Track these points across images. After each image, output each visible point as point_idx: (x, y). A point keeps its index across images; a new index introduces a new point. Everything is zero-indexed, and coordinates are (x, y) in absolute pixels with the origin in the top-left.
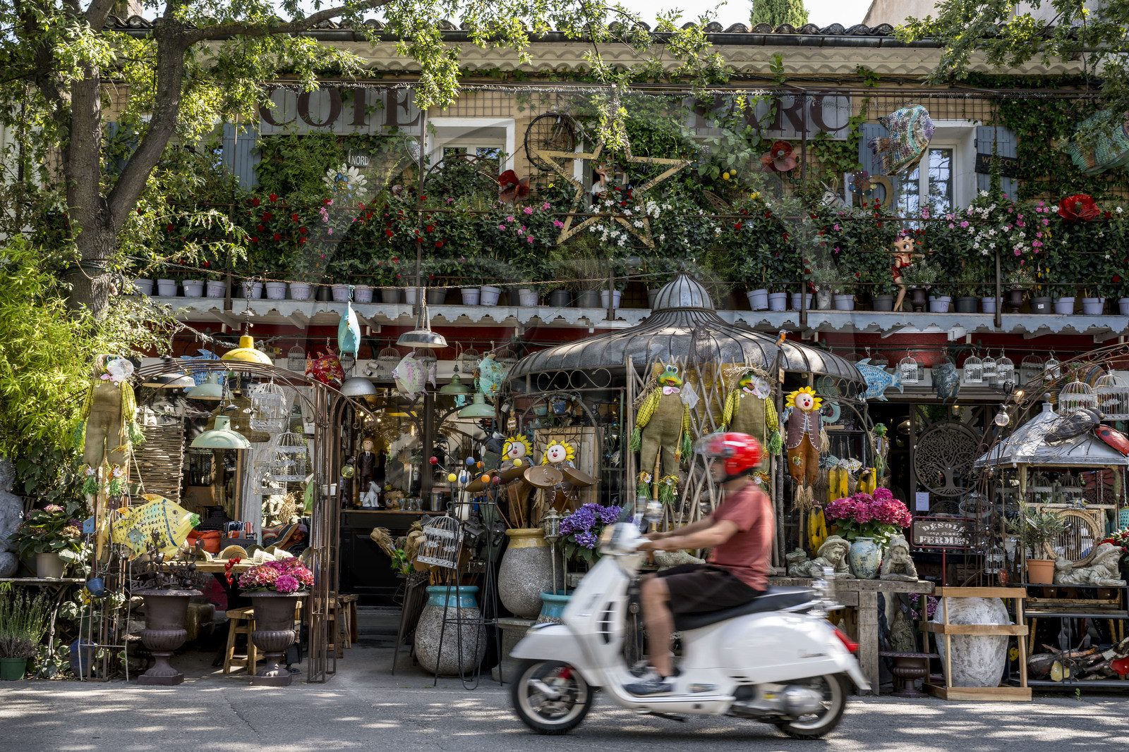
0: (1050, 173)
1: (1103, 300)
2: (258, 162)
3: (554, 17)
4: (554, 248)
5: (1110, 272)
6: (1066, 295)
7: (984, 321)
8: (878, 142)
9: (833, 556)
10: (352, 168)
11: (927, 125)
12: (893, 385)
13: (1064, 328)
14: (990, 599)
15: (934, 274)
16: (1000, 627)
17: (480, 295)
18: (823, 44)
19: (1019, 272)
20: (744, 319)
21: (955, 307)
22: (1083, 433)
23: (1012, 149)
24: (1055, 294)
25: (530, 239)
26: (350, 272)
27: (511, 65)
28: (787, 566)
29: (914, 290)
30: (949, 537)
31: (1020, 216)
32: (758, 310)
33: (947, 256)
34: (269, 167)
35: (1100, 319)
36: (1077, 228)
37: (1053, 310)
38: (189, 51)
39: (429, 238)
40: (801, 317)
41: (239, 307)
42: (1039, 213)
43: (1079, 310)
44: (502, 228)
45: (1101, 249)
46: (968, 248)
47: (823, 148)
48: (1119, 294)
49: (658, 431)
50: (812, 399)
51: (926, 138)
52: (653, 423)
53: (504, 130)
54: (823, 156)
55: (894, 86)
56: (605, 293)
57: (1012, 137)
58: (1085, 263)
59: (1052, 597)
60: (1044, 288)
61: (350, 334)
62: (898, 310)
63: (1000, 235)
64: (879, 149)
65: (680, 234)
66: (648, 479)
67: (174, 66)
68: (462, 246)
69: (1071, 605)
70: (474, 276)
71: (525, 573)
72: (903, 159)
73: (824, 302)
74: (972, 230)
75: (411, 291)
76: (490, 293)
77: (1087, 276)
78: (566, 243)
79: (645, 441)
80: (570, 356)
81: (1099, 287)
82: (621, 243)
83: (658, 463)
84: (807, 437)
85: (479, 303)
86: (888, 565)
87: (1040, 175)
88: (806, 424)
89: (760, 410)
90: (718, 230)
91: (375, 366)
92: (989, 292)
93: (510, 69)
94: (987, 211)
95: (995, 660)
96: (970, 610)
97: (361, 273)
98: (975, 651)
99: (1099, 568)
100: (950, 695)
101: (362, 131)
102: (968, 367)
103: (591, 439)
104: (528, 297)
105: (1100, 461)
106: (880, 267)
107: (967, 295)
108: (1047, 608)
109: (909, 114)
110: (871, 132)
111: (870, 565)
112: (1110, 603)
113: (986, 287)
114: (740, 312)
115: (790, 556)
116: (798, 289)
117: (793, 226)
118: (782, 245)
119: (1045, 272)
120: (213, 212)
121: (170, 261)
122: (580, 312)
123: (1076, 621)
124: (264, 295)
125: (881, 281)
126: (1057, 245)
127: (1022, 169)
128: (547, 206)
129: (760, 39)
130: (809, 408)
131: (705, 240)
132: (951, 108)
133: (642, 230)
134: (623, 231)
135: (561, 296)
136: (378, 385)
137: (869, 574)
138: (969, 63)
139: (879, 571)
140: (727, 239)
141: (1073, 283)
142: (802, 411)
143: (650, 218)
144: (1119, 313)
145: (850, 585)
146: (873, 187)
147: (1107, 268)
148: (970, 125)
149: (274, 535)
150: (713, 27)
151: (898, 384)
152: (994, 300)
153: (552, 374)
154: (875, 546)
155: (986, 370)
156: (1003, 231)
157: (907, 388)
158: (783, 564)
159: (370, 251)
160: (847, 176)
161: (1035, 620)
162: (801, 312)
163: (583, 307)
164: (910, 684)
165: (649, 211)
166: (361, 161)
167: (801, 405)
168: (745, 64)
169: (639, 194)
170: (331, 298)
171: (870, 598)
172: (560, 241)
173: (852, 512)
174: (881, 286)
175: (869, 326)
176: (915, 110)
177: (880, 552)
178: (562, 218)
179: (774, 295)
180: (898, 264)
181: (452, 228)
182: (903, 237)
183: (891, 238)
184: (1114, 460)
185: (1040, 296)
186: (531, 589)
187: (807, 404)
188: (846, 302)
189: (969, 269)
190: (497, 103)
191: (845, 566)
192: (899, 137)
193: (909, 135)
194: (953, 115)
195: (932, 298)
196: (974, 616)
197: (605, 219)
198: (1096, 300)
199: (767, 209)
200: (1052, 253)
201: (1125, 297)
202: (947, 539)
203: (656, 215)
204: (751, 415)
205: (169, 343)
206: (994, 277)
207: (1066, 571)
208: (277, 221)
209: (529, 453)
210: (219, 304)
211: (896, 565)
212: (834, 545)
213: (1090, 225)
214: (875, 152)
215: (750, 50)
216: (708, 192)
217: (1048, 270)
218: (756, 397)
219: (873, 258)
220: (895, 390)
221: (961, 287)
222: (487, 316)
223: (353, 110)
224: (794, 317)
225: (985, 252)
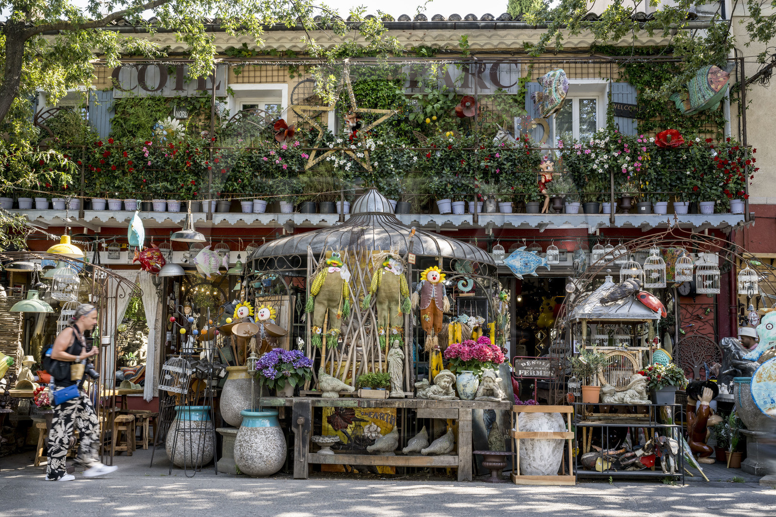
0: (660, 114)
1: (687, 203)
2: (113, 116)
3: (274, 13)
4: (303, 172)
5: (691, 183)
6: (661, 201)
7: (604, 219)
8: (536, 95)
9: (443, 384)
10: (175, 119)
11: (564, 83)
12: (542, 265)
13: (659, 223)
14: (550, 414)
15: (567, 187)
16: (555, 433)
17: (253, 205)
18: (496, 27)
19: (628, 184)
20: (434, 220)
21: (585, 210)
22: (627, 297)
23: (634, 98)
24: (654, 200)
25: (285, 166)
26: (163, 191)
27: (284, 47)
28: (415, 392)
29: (554, 198)
30: (539, 370)
31: (626, 145)
32: (444, 214)
33: (576, 174)
34: (120, 120)
35: (685, 217)
36: (667, 153)
37: (652, 210)
38: (31, 41)
39: (217, 167)
40: (474, 218)
41: (89, 216)
42: (640, 143)
43: (671, 210)
44: (266, 159)
45: (685, 168)
46: (589, 168)
47: (500, 100)
48: (699, 199)
49: (325, 297)
50: (439, 275)
51: (564, 92)
52: (321, 293)
53: (280, 91)
54: (500, 105)
55: (551, 56)
56: (339, 203)
57: (633, 90)
58: (674, 178)
59: (605, 412)
60: (646, 195)
61: (134, 234)
62: (545, 212)
63: (612, 159)
64: (537, 100)
65: (389, 161)
66: (319, 331)
67: (16, 53)
68: (239, 172)
69: (617, 418)
70: (247, 193)
71: (235, 397)
72: (550, 107)
73: (491, 207)
74: (593, 156)
75: (205, 203)
76: (260, 205)
77: (675, 186)
78: (311, 169)
79: (316, 304)
80: (277, 247)
81: (684, 194)
82: (347, 168)
83: (326, 320)
84: (433, 301)
85: (252, 212)
86: (481, 391)
87: (653, 116)
88: (433, 293)
89: (395, 282)
90: (415, 158)
91: (188, 255)
92: (606, 199)
93: (285, 50)
94: (603, 142)
95: (552, 457)
96: (535, 421)
97: (171, 191)
98: (537, 450)
99: (631, 392)
100: (518, 481)
101: (183, 94)
102: (594, 251)
103: (286, 305)
104: (285, 207)
105: (637, 316)
106: (529, 182)
107: (591, 201)
108: (600, 420)
109: (554, 75)
110: (533, 89)
111: (469, 390)
112: (645, 417)
113: (605, 195)
114: (431, 215)
115: (417, 384)
116: (472, 199)
117: (469, 155)
118: (460, 168)
119: (646, 184)
120: (51, 151)
121: (15, 185)
122: (322, 216)
123: (633, 429)
124: (107, 207)
125: (530, 192)
126: (653, 165)
127: (640, 112)
128: (297, 143)
129: (452, 25)
130: (436, 281)
131: (407, 165)
132: (591, 71)
133: (363, 159)
134: (349, 159)
135: (308, 205)
136: (185, 268)
137: (468, 397)
138: (562, 39)
139: (475, 395)
140: (422, 164)
141: (666, 192)
142: (431, 284)
143: (369, 150)
144: (700, 213)
145: (453, 404)
146: (534, 126)
147: (688, 181)
148: (604, 82)
149: (132, 372)
150: (420, 17)
151: (546, 264)
152: (610, 204)
153: (266, 259)
154: (473, 377)
155: (607, 254)
156: (614, 156)
157: (553, 267)
158: (413, 390)
159: (177, 176)
160: (516, 119)
161: (591, 429)
162: (474, 215)
163: (323, 213)
164: (494, 473)
165: (368, 146)
166: (183, 115)
167: (431, 279)
168: (446, 42)
169: (362, 134)
170: (152, 210)
171: (467, 413)
172: (307, 167)
173: (459, 352)
174: (530, 196)
175: (522, 224)
176: (558, 73)
177: (478, 381)
178: (309, 152)
179: (456, 203)
180: (543, 181)
181: (232, 159)
182: (546, 161)
183: (538, 161)
184: (648, 316)
185: (643, 201)
186: (238, 408)
187: (434, 279)
188: (507, 207)
189: (591, 183)
190: (275, 73)
191: (452, 390)
192: (548, 91)
193: (553, 90)
194: (592, 75)
195: (567, 204)
196: (537, 425)
197: (338, 152)
198: (682, 203)
199: (450, 143)
200: (649, 171)
201: (703, 201)
202: (538, 372)
203: (373, 149)
204: (389, 286)
205: (24, 241)
206: (610, 188)
207: (611, 394)
208: (114, 157)
209: (251, 314)
210: (76, 214)
211: (488, 390)
212: (443, 376)
213: (676, 150)
214: (535, 102)
215: (447, 33)
216: (417, 132)
217: (647, 183)
218: (393, 273)
219: (524, 176)
220: (544, 268)
221: (587, 195)
222: (257, 220)
223: (175, 80)
224: (469, 218)
225: (601, 171)
